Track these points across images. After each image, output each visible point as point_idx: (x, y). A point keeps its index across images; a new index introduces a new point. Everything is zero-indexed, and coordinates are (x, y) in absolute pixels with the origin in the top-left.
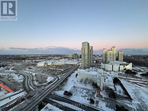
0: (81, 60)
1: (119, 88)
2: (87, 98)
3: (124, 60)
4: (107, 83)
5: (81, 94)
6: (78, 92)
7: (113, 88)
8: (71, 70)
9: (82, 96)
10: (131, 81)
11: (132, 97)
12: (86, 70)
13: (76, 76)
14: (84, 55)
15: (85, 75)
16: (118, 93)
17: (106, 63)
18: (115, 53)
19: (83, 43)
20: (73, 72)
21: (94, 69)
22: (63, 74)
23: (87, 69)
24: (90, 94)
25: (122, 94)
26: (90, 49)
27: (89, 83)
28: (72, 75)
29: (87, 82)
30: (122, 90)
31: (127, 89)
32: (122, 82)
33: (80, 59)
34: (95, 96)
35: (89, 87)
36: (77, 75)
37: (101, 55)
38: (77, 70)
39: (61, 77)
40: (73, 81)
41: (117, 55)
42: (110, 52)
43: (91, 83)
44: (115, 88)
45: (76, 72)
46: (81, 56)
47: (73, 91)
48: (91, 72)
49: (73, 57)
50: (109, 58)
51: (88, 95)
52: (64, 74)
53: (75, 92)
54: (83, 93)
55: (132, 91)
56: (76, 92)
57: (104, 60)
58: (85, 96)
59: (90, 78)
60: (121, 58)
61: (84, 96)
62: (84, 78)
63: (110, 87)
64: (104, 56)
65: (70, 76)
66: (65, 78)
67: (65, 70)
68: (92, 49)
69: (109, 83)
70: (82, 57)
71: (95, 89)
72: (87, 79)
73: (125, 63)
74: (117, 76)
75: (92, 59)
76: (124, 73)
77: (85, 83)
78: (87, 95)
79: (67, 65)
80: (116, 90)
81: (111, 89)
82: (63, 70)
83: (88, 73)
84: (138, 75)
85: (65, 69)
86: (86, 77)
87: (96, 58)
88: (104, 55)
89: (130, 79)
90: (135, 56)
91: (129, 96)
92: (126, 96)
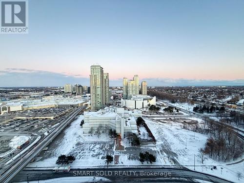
0: (90, 96)
1: (143, 130)
2: (101, 156)
3: (148, 94)
4: (130, 126)
5: (92, 153)
6: (85, 151)
7: (136, 132)
8: (71, 115)
9: (93, 156)
10: (155, 119)
11: (156, 138)
12: (98, 112)
13: (81, 125)
14: (95, 88)
15: (97, 121)
16: (142, 138)
17: (127, 99)
18: (138, 85)
19: (93, 68)
20: (74, 119)
21: (111, 109)
22: (52, 125)
23: (100, 111)
24: (106, 149)
25: (146, 138)
26: (105, 78)
27: (103, 132)
28: (73, 124)
29: (101, 132)
30: (146, 132)
31: (151, 130)
32: (147, 121)
33: (87, 95)
34: (114, 150)
35: (105, 138)
36: (82, 123)
37: (121, 88)
38: (83, 115)
39: (48, 132)
40: (75, 134)
41: (140, 87)
42: (132, 82)
43: (108, 131)
44: (139, 131)
45: (81, 118)
46: (89, 88)
47: (76, 152)
48: (106, 114)
49: (74, 92)
50: (131, 91)
51: (103, 151)
52: (54, 126)
53: (79, 153)
54: (94, 151)
55: (156, 131)
56: (82, 152)
57: (125, 94)
58: (99, 154)
59: (105, 123)
60: (145, 91)
61: (97, 155)
62: (96, 125)
63: (133, 132)
64: (124, 89)
65: (68, 126)
66: (59, 131)
67: (57, 118)
68: (107, 77)
69: (132, 126)
70: (91, 90)
71: (113, 139)
72: (101, 127)
73: (149, 96)
74: (141, 115)
75: (107, 94)
76: (148, 110)
77: (98, 133)
78: (101, 151)
79: (61, 107)
80: (140, 134)
81: (134, 134)
82: (52, 118)
83: (102, 116)
84: (161, 111)
85: (57, 116)
86: (98, 123)
87: (113, 93)
88: (124, 87)
89: (154, 117)
90: (158, 88)
91: (153, 137)
92: (150, 138)
